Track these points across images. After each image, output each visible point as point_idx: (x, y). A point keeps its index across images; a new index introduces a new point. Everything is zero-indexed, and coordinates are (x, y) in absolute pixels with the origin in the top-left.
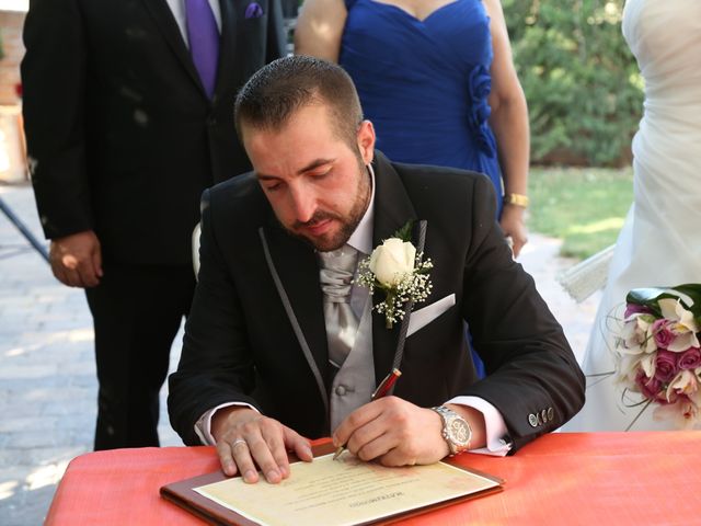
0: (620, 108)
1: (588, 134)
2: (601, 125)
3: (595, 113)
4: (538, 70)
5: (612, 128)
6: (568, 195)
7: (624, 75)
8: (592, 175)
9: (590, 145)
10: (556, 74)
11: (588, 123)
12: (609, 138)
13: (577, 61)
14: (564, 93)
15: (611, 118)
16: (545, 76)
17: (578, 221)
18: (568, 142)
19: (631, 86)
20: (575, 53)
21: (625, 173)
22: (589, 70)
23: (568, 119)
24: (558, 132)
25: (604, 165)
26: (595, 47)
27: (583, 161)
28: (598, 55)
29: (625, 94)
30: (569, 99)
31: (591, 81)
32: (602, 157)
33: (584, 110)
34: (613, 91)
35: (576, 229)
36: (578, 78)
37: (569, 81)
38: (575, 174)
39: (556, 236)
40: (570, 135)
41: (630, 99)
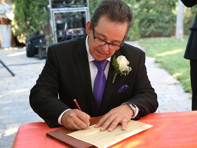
0: (169, 19)
1: (160, 27)
2: (164, 25)
3: (163, 21)
4: (146, 10)
5: (167, 25)
6: (156, 45)
7: (170, 10)
8: (163, 39)
9: (161, 31)
10: (151, 11)
11: (161, 24)
12: (167, 28)
13: (157, 7)
14: (153, 16)
15: (167, 23)
16: (148, 11)
17: (159, 52)
18: (155, 30)
19: (172, 13)
20: (156, 4)
21: (172, 38)
22: (160, 9)
23: (155, 24)
24: (152, 27)
25: (166, 36)
26: (162, 2)
27: (159, 35)
28: (163, 5)
29: (171, 16)
30: (155, 18)
31: (161, 13)
32: (165, 34)
33: (159, 21)
34: (168, 15)
35: (158, 55)
36: (157, 12)
37: (155, 13)
38: (158, 39)
39: (153, 57)
40: (156, 28)
41: (172, 17)
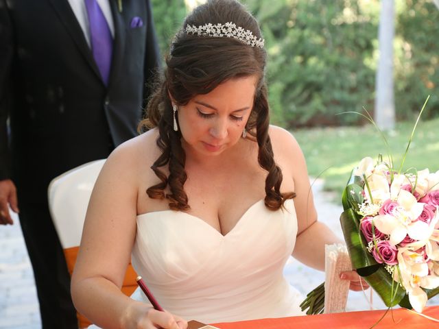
0: (359, 82)
1: (337, 103)
2: (346, 96)
3: (342, 88)
4: (298, 59)
5: (354, 97)
6: (326, 147)
7: (360, 59)
8: (343, 132)
9: (339, 111)
10: (312, 61)
11: (337, 95)
12: (353, 105)
13: (326, 51)
14: (319, 74)
15: (353, 90)
16: (304, 63)
17: (334, 165)
18: (323, 109)
19: (365, 67)
20: (325, 45)
21: (367, 130)
22: (335, 57)
23: (324, 93)
24: (317, 103)
25: (351, 124)
26: (338, 40)
27: (336, 122)
28: (341, 46)
29: (362, 73)
30: (322, 79)
31: (337, 66)
32: (348, 119)
33: (333, 86)
34: (354, 71)
35: (333, 171)
36: (328, 63)
37: (321, 66)
38: (330, 132)
39: (318, 177)
40: (325, 104)
41: (366, 77)
